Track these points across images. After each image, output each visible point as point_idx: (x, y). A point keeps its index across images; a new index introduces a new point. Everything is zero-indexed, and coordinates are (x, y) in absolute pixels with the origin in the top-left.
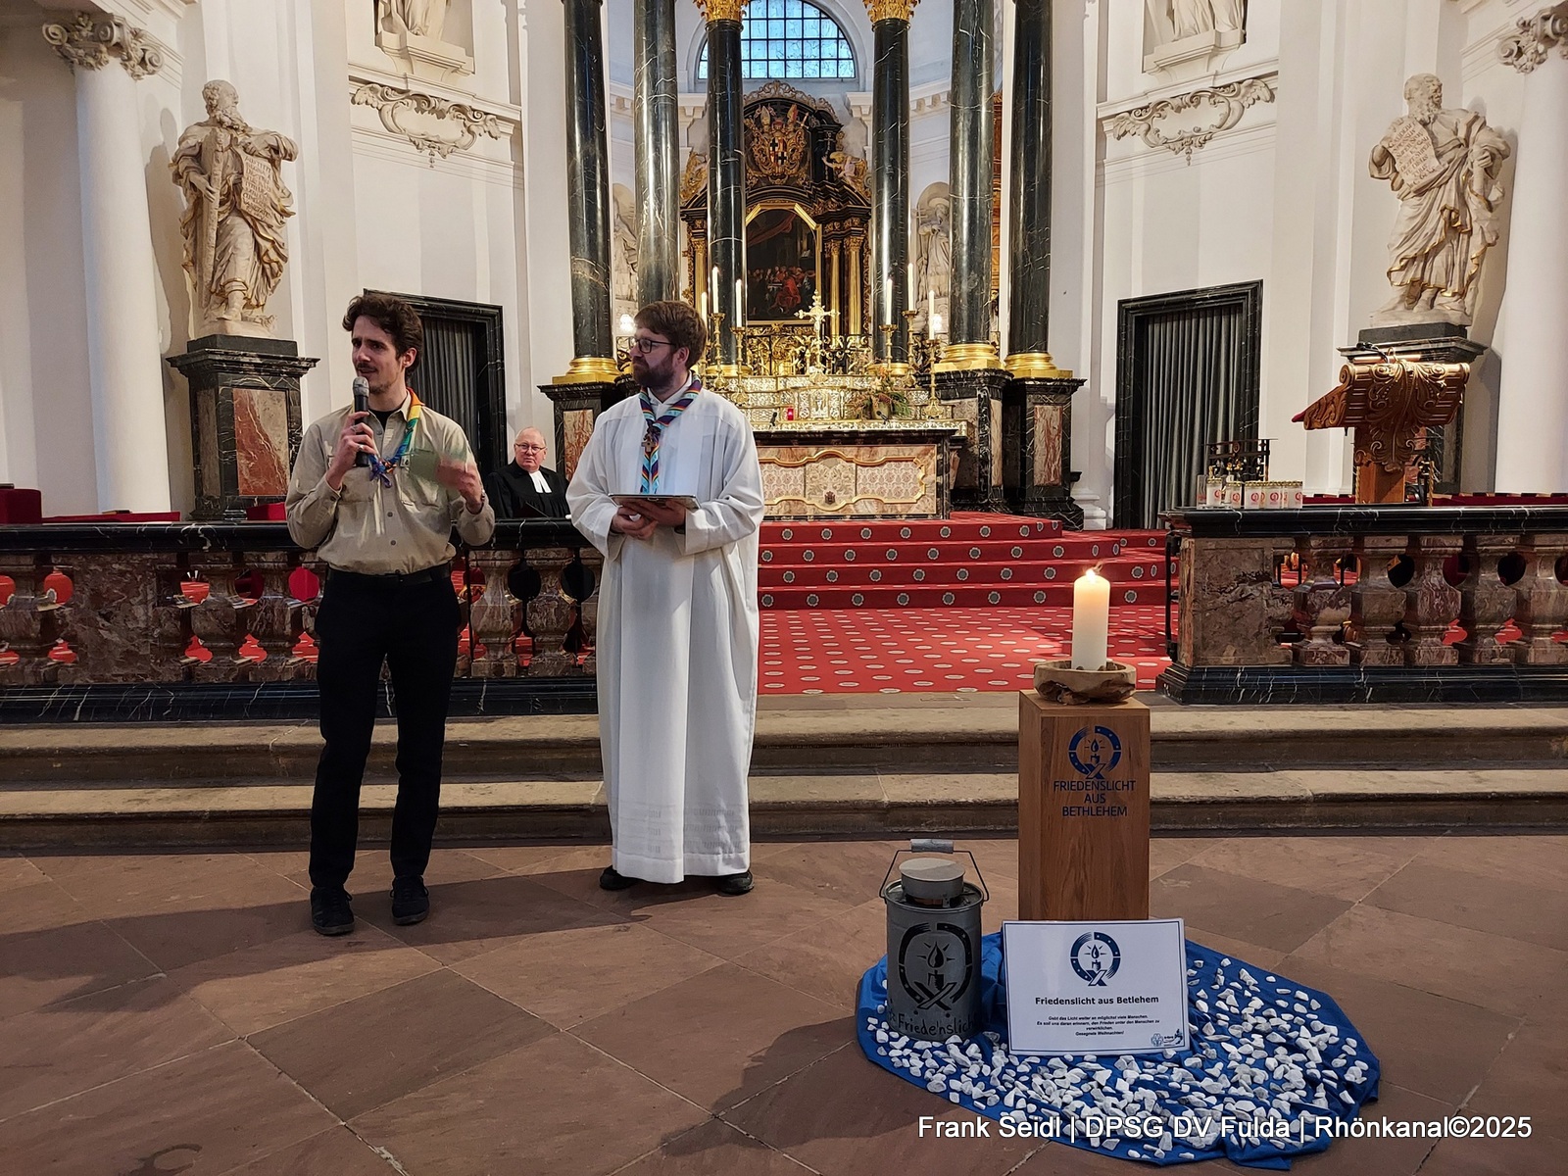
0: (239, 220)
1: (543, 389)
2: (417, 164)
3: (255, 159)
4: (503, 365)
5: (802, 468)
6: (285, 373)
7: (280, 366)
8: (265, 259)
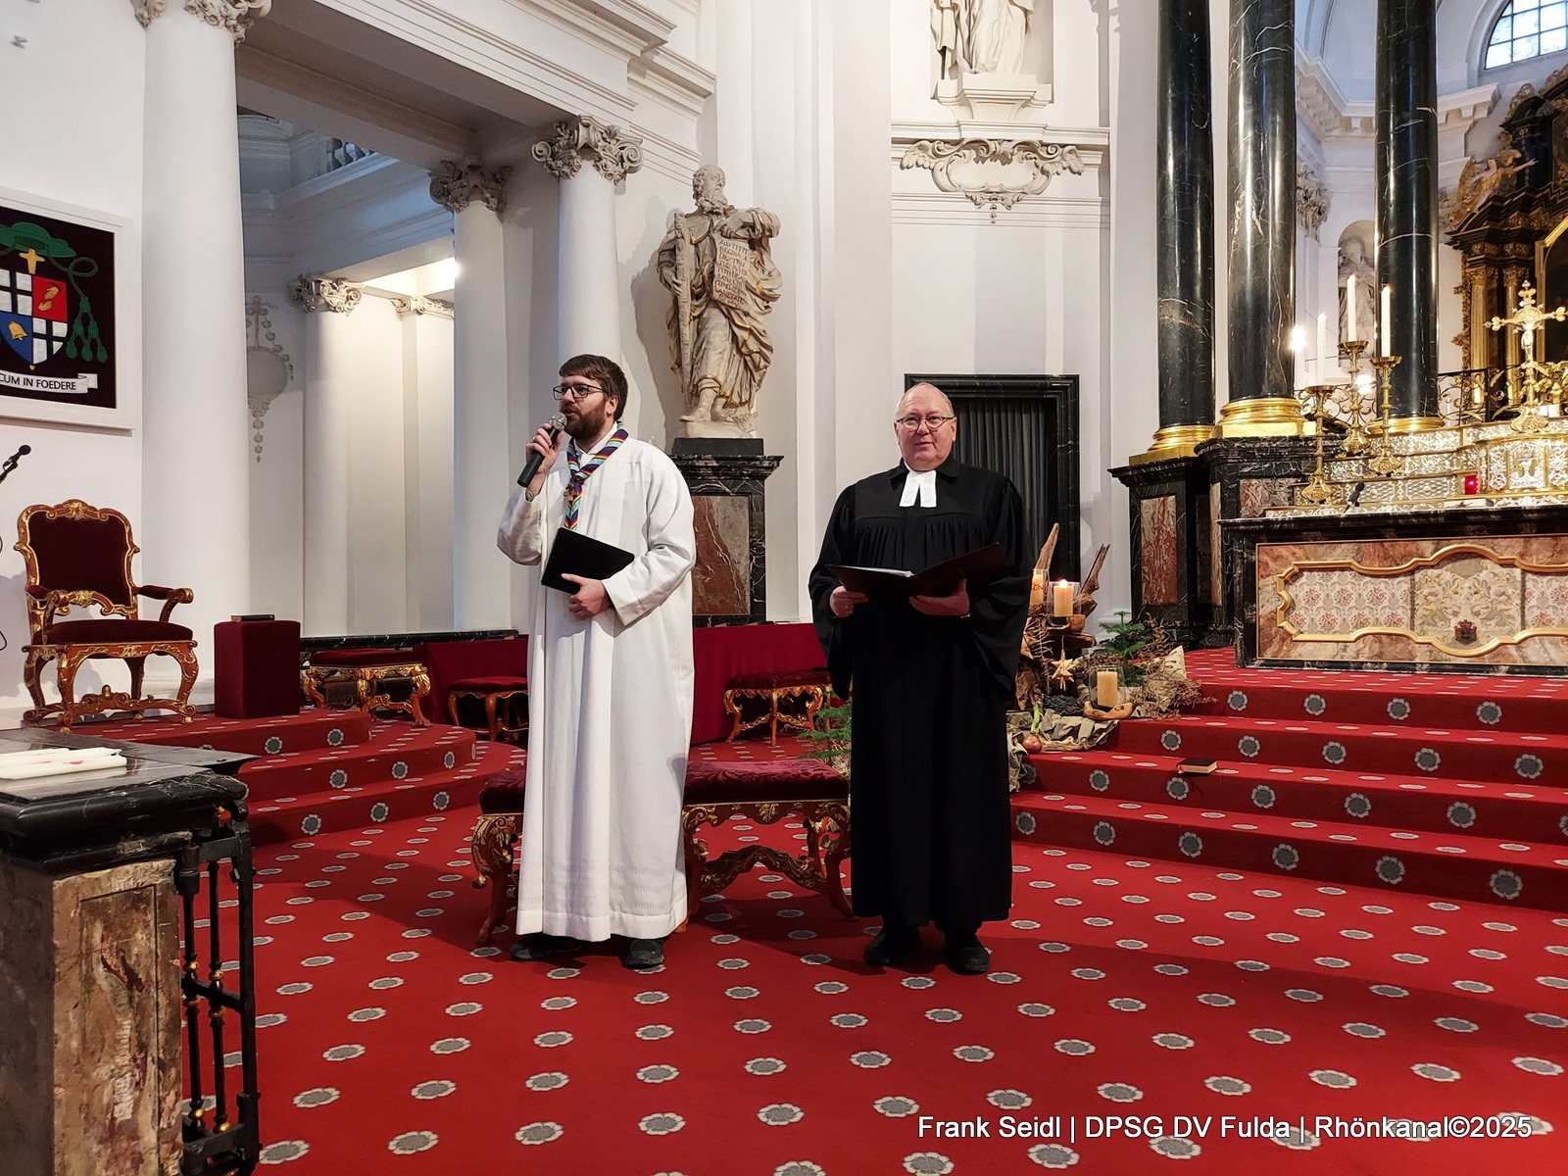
0: (716, 311)
1: (1116, 472)
2: (975, 222)
3: (729, 241)
4: (1076, 447)
5: (1408, 579)
6: (748, 475)
7: (741, 467)
8: (744, 350)
